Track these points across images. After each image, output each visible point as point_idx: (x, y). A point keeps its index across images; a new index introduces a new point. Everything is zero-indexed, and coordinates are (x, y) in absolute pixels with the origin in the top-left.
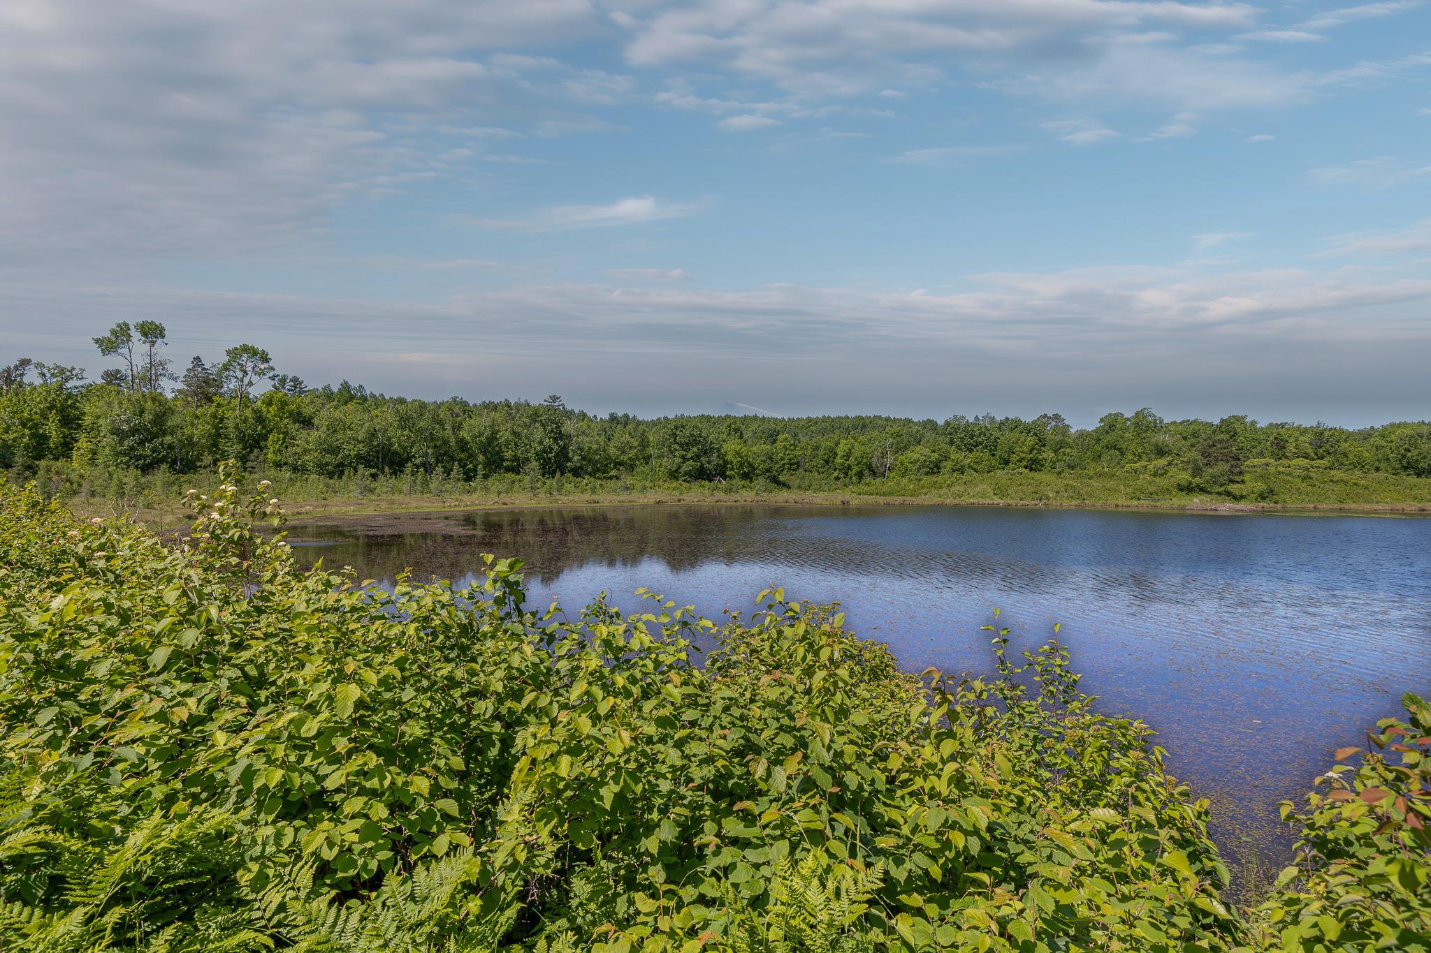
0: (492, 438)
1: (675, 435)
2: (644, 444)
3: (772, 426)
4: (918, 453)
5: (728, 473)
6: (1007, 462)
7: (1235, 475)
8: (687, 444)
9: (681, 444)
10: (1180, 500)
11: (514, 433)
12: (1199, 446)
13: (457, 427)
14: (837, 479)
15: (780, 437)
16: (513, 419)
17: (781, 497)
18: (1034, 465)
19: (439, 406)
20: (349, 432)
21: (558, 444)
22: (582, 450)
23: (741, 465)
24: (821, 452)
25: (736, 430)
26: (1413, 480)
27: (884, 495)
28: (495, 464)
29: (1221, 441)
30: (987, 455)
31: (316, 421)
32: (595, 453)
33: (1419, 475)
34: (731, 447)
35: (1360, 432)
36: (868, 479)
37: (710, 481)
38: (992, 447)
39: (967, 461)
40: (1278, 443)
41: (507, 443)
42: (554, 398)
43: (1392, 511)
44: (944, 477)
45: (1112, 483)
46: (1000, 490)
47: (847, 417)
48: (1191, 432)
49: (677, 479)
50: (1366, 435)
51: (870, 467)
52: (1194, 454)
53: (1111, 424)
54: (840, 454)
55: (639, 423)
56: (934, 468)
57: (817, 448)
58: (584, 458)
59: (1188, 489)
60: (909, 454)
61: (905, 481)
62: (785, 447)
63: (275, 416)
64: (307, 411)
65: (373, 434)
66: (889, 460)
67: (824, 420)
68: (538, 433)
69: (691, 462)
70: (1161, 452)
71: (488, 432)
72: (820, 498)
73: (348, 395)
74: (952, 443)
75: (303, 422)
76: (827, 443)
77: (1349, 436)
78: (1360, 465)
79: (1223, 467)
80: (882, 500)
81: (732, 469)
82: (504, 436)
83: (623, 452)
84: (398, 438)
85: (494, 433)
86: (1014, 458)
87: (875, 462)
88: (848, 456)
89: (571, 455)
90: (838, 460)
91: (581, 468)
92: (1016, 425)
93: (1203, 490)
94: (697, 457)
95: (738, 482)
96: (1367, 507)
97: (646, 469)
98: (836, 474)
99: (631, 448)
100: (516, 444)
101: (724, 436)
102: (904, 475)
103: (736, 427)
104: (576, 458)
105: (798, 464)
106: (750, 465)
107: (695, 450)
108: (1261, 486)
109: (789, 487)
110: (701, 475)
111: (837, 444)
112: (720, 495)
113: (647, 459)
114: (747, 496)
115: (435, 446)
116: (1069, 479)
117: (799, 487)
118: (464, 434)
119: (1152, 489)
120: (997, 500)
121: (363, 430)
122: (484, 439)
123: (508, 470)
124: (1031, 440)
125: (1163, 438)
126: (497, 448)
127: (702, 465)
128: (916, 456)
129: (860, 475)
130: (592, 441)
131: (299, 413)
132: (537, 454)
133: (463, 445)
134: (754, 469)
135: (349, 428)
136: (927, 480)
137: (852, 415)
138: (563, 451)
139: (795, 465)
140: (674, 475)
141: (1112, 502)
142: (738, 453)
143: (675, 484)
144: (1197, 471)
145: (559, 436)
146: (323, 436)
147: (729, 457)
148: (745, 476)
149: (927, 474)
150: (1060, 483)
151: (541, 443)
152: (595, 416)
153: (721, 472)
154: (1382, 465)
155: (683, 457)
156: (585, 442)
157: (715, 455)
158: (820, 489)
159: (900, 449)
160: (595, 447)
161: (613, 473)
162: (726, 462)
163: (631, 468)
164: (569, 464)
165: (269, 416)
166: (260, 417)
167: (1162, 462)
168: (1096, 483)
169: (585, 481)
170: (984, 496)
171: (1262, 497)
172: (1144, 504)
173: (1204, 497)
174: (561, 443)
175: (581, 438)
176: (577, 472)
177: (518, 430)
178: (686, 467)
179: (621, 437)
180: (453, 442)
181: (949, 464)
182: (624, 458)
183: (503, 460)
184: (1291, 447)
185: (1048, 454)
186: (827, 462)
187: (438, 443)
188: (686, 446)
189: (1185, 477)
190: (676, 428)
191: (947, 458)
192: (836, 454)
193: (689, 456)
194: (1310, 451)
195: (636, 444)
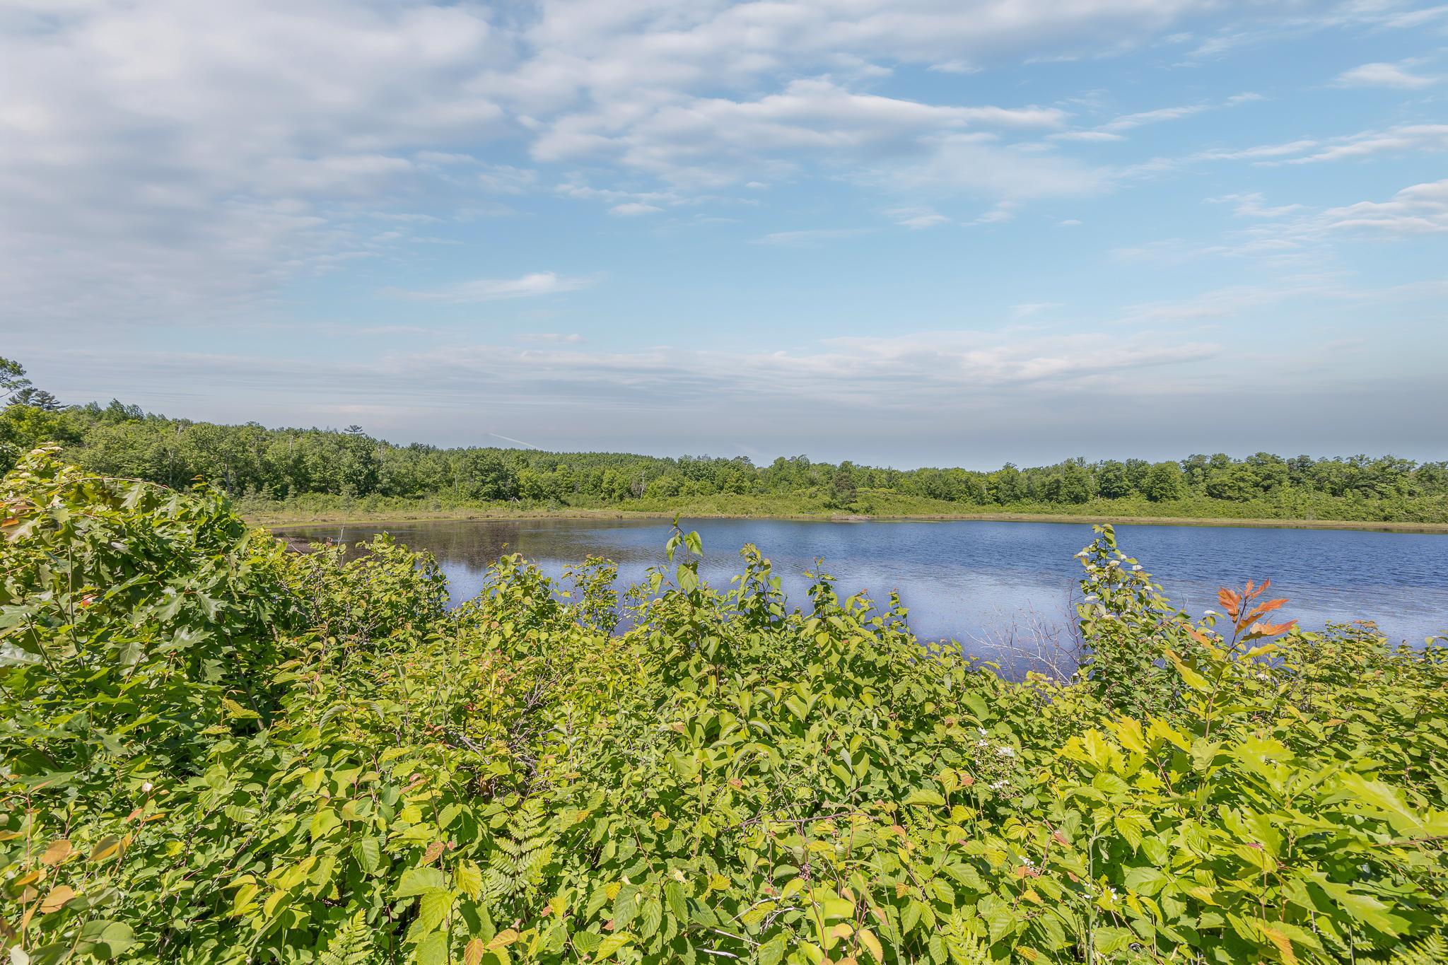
0: (300, 460)
1: (475, 463)
2: (447, 469)
3: (551, 459)
4: (664, 481)
5: (520, 494)
6: (721, 488)
7: (853, 498)
8: (487, 471)
9: (480, 470)
10: (826, 514)
11: (323, 458)
12: (834, 480)
13: (261, 451)
14: (604, 499)
15: (559, 467)
16: (322, 444)
17: (567, 513)
18: (739, 490)
19: (240, 428)
20: (131, 451)
21: (367, 467)
22: (391, 473)
23: (532, 487)
24: (591, 479)
25: (524, 461)
26: (933, 500)
27: (642, 511)
28: (303, 483)
29: (845, 477)
30: (709, 484)
31: (86, 439)
32: (404, 476)
33: (935, 498)
34: (523, 475)
35: (907, 473)
36: (627, 500)
37: (506, 500)
38: (712, 478)
39: (696, 487)
40: (871, 479)
41: (315, 466)
42: (355, 428)
43: (929, 519)
44: (681, 498)
45: (787, 503)
46: (721, 508)
47: (607, 454)
48: (827, 470)
49: (477, 498)
50: (910, 474)
51: (629, 490)
52: (832, 485)
53: (780, 464)
54: (606, 480)
55: (442, 452)
56: (675, 492)
57: (588, 476)
58: (393, 481)
59: (829, 506)
60: (657, 481)
61: (656, 500)
62: (563, 475)
63: (29, 431)
64: (74, 428)
65: (164, 454)
66: (643, 485)
67: (591, 455)
68: (347, 458)
69: (490, 485)
70: (813, 483)
71: (295, 456)
72: (599, 513)
73: (119, 414)
74: (685, 474)
75: (70, 439)
76: (595, 472)
77: (902, 475)
78: (909, 492)
79: (847, 492)
80: (645, 515)
81: (523, 491)
82: (310, 460)
83: (428, 476)
84: (193, 458)
85: (301, 457)
86: (727, 485)
87: (633, 487)
88: (612, 482)
89: (380, 478)
90: (604, 485)
91: (390, 489)
92: (726, 463)
93: (837, 507)
94: (495, 481)
95: (530, 500)
96: (918, 516)
97: (449, 490)
98: (602, 495)
99: (435, 473)
100: (325, 468)
101: (514, 465)
102: (655, 496)
103: (523, 459)
104: (385, 480)
105: (573, 488)
106: (539, 487)
107: (493, 475)
108: (866, 505)
109: (569, 505)
110: (498, 495)
111: (603, 473)
112: (518, 512)
113: (450, 483)
114: (541, 512)
115: (236, 467)
116: (762, 499)
117: (577, 505)
118: (269, 457)
119: (810, 506)
120: (720, 514)
121: (150, 450)
122: (290, 462)
123: (316, 490)
124: (737, 475)
125: (814, 475)
126: (303, 471)
127: (499, 488)
128: (663, 483)
129: (621, 497)
130: (401, 467)
131: (63, 430)
132: (346, 476)
133: (268, 467)
134: (542, 491)
135: (132, 446)
136: (671, 500)
137: (611, 452)
138: (372, 475)
139: (571, 488)
140: (475, 495)
141: (789, 515)
142: (529, 479)
143: (477, 503)
144: (834, 495)
145: (368, 461)
146: (99, 455)
147: (522, 482)
148: (535, 497)
149: (670, 495)
150: (758, 503)
151: (350, 466)
152: (397, 445)
153: (515, 493)
154: (920, 492)
155: (484, 483)
156: (394, 466)
157: (510, 480)
158: (591, 507)
159: (651, 478)
160: (404, 471)
161: (419, 493)
162: (519, 486)
163: (436, 489)
164: (378, 486)
165: (20, 430)
166: (9, 431)
167: (814, 489)
168: (779, 503)
169: (394, 500)
170: (711, 511)
171: (867, 511)
172: (806, 516)
173: (838, 511)
174: (371, 467)
175: (390, 463)
176: (385, 492)
177: (327, 454)
178: (486, 489)
179: (426, 464)
180: (257, 464)
181: (684, 489)
182: (429, 481)
183: (309, 481)
184: (877, 481)
185: (747, 484)
186: (596, 487)
187: (240, 465)
188: (485, 472)
189: (827, 499)
190: (478, 457)
191: (683, 485)
192: (602, 480)
193: (488, 480)
194: (886, 483)
195: (440, 469)
